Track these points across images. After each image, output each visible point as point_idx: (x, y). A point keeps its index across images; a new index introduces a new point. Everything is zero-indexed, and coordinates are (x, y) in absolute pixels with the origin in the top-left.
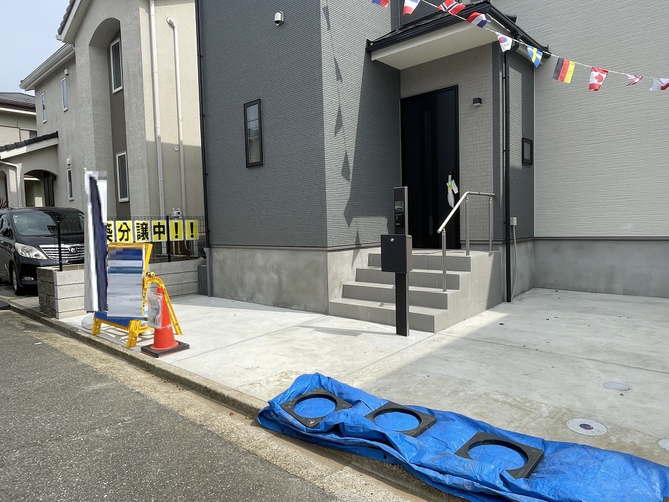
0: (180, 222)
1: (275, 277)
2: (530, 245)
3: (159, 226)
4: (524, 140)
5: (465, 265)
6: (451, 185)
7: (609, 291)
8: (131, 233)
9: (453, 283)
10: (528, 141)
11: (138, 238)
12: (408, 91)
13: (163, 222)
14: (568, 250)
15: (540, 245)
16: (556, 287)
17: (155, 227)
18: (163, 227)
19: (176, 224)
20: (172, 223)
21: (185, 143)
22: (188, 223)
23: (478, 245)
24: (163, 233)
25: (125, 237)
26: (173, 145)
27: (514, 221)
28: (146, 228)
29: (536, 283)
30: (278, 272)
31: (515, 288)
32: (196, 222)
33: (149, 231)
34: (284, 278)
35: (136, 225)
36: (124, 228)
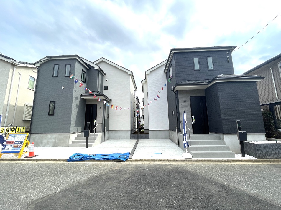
0: (20, 128)
1: (54, 140)
2: (108, 132)
3: (13, 129)
4: (107, 114)
5: (97, 135)
6: (95, 121)
7: (119, 139)
8: (4, 131)
9: (95, 139)
10: (108, 114)
11: (6, 132)
12: (88, 103)
13: (15, 128)
14: (114, 132)
15: (110, 132)
16: (112, 139)
17: (12, 129)
18: (14, 129)
19: (19, 128)
20: (17, 128)
21: (17, 105)
22: (22, 128)
23: (100, 132)
24: (14, 130)
25: (2, 132)
26: (13, 105)
27: (105, 128)
28: (9, 129)
29: (108, 139)
30: (55, 139)
31: (105, 139)
32: (25, 128)
33: (10, 130)
34: (57, 140)
35: (6, 128)
36: (2, 129)
